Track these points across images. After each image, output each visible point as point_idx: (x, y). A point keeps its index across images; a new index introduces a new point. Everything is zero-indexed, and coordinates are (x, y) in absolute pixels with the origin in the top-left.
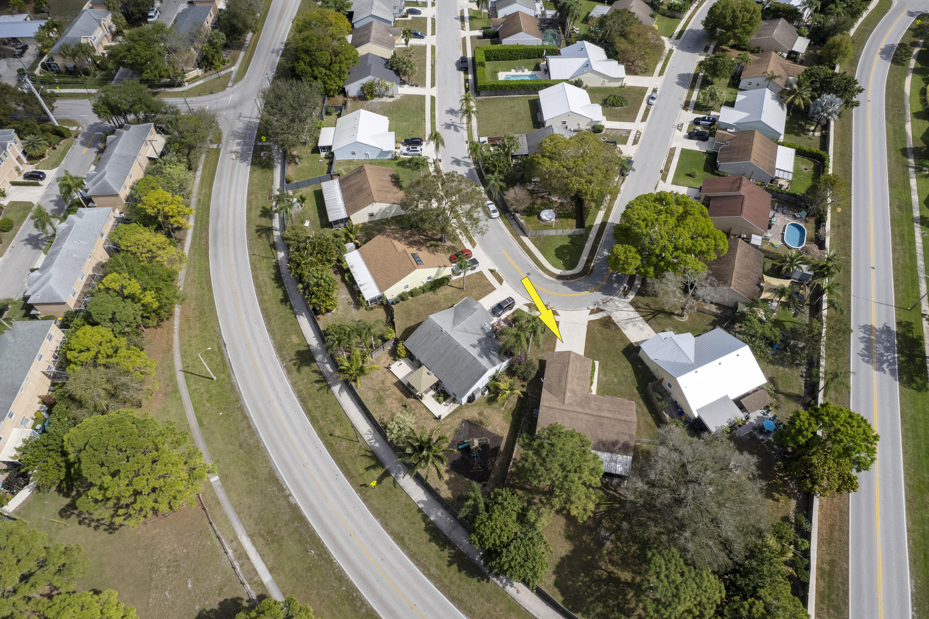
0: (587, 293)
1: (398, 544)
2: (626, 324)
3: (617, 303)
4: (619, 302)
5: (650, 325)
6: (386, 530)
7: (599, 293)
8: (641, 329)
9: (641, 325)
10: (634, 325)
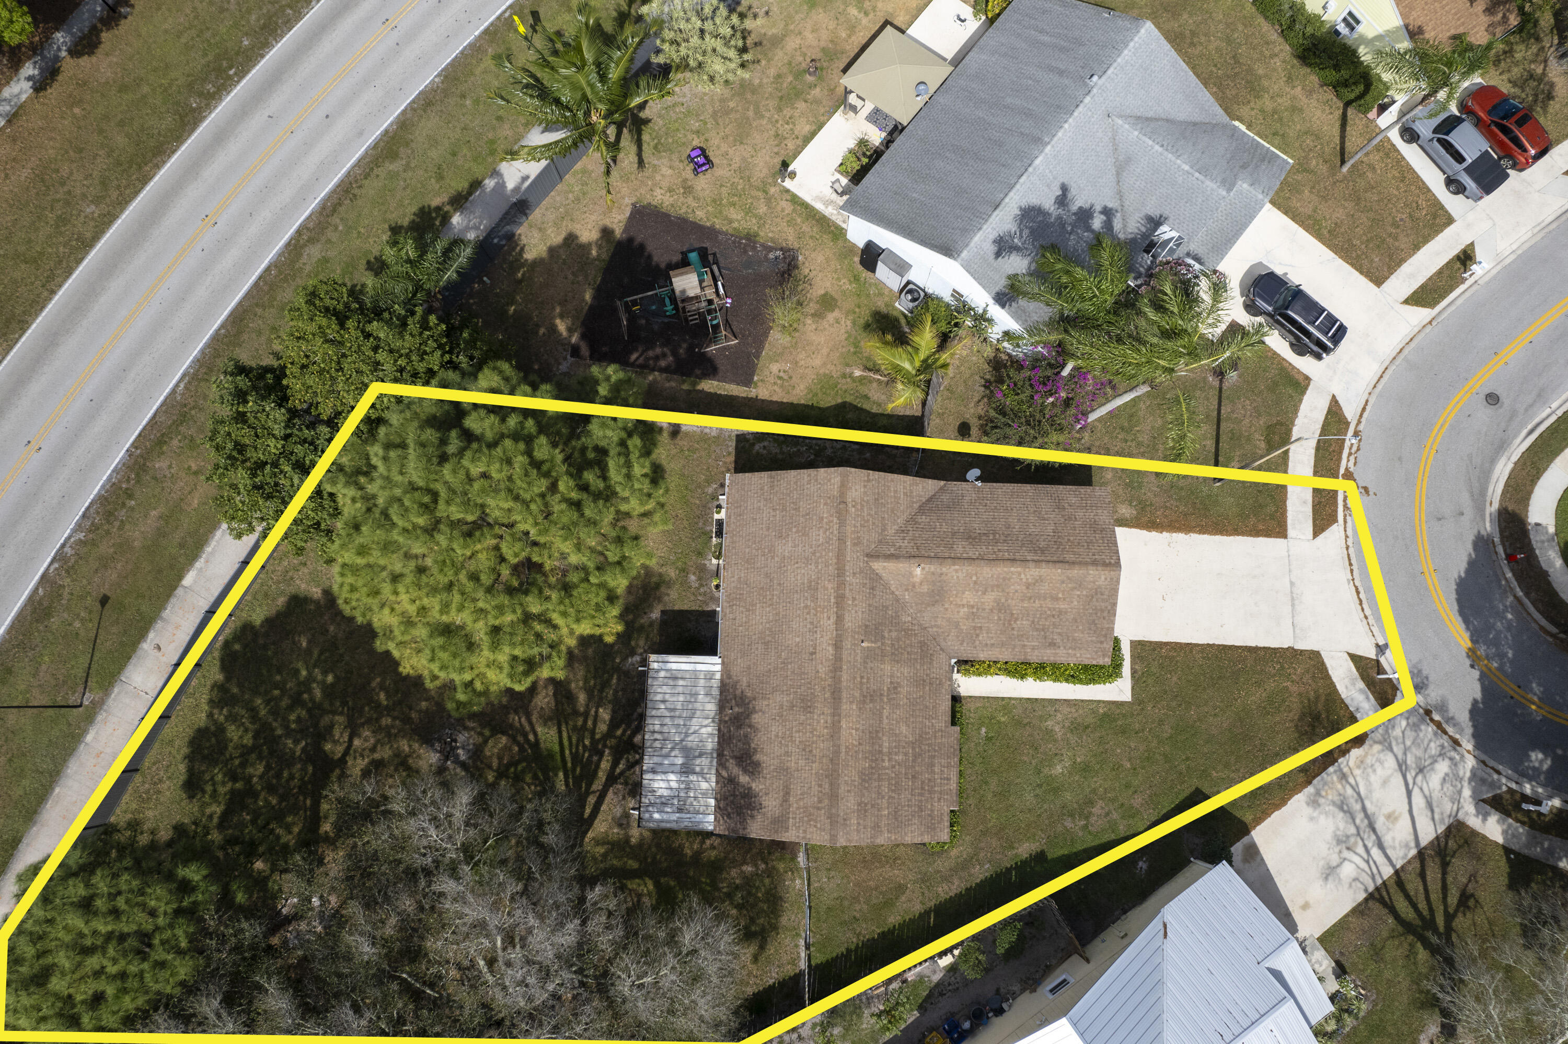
0: (1463, 639)
1: (375, 146)
2: (1342, 806)
3: (1443, 767)
4: (1452, 778)
5: (1359, 911)
6: (411, 107)
7: (1476, 691)
8: (1329, 872)
9: (1348, 870)
10: (1343, 842)
